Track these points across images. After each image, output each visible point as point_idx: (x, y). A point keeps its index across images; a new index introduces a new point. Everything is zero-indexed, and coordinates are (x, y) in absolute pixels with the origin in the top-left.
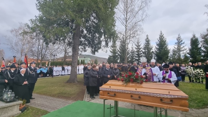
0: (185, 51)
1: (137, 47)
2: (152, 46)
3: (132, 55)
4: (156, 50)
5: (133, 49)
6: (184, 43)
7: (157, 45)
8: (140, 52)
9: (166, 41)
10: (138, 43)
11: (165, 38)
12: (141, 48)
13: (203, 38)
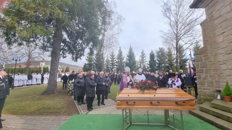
0: (146, 63)
2: (123, 56)
3: (107, 63)
4: (127, 60)
5: (108, 58)
6: (146, 56)
7: (128, 56)
8: (114, 61)
9: (134, 53)
10: (113, 53)
11: (133, 51)
12: (115, 58)
13: (157, 54)
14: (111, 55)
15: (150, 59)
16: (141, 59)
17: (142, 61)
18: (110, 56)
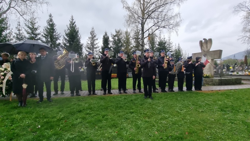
1: (30, 31)
2: (58, 34)
4: (65, 41)
6: (97, 39)
7: (67, 35)
9: (78, 31)
10: (33, 24)
11: (77, 27)
12: (39, 34)
13: (112, 38)
14: (29, 27)
15: (102, 45)
16: (89, 42)
17: (92, 46)
18: (27, 29)
